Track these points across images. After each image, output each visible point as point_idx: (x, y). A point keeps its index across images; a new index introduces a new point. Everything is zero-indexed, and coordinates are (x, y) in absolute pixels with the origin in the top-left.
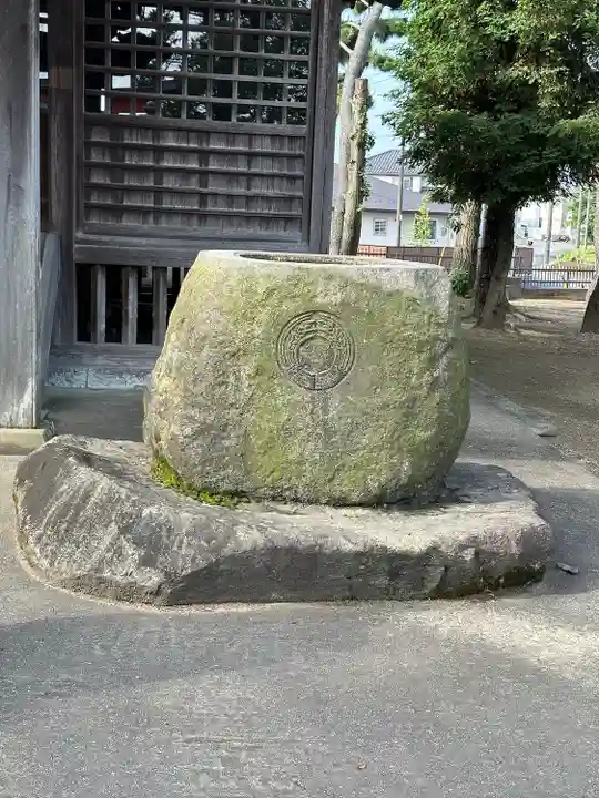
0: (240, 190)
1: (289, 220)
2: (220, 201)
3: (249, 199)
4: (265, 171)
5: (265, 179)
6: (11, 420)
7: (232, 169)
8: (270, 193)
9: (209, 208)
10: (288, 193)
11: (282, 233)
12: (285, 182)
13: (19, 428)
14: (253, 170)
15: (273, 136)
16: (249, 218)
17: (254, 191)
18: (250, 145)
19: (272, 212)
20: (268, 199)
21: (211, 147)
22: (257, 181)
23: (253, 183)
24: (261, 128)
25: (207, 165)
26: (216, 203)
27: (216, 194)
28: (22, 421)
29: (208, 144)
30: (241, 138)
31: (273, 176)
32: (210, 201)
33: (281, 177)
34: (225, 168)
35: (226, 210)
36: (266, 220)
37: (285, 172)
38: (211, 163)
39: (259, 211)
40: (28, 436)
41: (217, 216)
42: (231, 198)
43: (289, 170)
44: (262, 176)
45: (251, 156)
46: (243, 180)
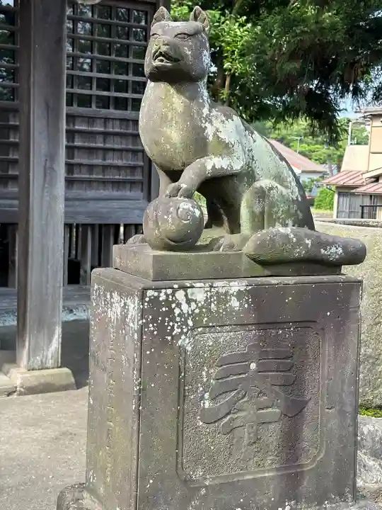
0: (98, 161)
1: (133, 183)
2: (84, 170)
3: (105, 168)
4: (116, 146)
5: (115, 153)
6: (42, 362)
7: (93, 145)
8: (120, 163)
9: (75, 176)
10: (132, 163)
11: (128, 194)
12: (130, 155)
13: (48, 368)
14: (108, 146)
15: (121, 120)
16: (104, 183)
17: (109, 162)
18: (105, 127)
19: (121, 177)
20: (118, 168)
21: (77, 127)
22: (110, 154)
23: (107, 156)
24: (113, 113)
25: (73, 142)
26: (80, 172)
27: (80, 165)
28: (50, 363)
29: (74, 125)
30: (98, 121)
31: (121, 150)
32: (76, 170)
33: (127, 150)
34: (86, 144)
35: (88, 176)
36: (117, 184)
37: (130, 147)
38: (76, 140)
39: (111, 177)
40: (60, 374)
41: (81, 181)
42: (91, 168)
43: (133, 145)
44: (113, 150)
45: (106, 135)
46: (100, 154)
